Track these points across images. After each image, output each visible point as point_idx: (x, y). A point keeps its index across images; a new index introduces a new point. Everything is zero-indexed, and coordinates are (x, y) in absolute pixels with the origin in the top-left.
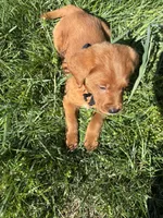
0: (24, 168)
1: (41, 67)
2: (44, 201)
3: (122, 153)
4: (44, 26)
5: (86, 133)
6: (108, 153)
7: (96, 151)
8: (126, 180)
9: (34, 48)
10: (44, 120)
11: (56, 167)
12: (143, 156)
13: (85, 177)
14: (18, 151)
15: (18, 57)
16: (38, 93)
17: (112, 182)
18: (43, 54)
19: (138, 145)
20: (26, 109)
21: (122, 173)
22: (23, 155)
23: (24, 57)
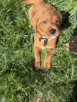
0: (15, 78)
1: (23, 29)
2: (24, 93)
3: (62, 71)
4: (24, 9)
6: (55, 71)
7: (49, 70)
8: (64, 84)
9: (19, 20)
10: (24, 55)
11: (30, 77)
12: (73, 73)
13: (44, 83)
14: (12, 69)
15: (12, 24)
16: (21, 42)
17: (57, 85)
18: (24, 23)
19: (70, 67)
20: (16, 50)
21: (62, 80)
22: (14, 71)
23: (14, 24)
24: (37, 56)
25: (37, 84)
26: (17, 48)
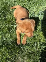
0: (5, 50)
1: (10, 22)
2: (11, 59)
3: (32, 45)
5: (23, 40)
7: (25, 45)
8: (33, 53)
9: (8, 17)
10: (11, 36)
11: (14, 49)
12: (38, 46)
13: (22, 52)
14: (4, 45)
15: (4, 19)
16: (9, 29)
17: (30, 53)
18: (11, 18)
19: (37, 43)
20: (6, 34)
21: (32, 51)
22: (5, 46)
23: (6, 19)
24: (19, 37)
25: (19, 53)
26: (7, 32)
